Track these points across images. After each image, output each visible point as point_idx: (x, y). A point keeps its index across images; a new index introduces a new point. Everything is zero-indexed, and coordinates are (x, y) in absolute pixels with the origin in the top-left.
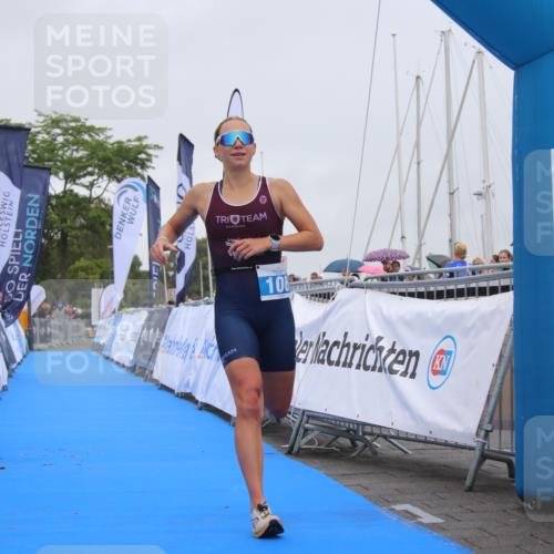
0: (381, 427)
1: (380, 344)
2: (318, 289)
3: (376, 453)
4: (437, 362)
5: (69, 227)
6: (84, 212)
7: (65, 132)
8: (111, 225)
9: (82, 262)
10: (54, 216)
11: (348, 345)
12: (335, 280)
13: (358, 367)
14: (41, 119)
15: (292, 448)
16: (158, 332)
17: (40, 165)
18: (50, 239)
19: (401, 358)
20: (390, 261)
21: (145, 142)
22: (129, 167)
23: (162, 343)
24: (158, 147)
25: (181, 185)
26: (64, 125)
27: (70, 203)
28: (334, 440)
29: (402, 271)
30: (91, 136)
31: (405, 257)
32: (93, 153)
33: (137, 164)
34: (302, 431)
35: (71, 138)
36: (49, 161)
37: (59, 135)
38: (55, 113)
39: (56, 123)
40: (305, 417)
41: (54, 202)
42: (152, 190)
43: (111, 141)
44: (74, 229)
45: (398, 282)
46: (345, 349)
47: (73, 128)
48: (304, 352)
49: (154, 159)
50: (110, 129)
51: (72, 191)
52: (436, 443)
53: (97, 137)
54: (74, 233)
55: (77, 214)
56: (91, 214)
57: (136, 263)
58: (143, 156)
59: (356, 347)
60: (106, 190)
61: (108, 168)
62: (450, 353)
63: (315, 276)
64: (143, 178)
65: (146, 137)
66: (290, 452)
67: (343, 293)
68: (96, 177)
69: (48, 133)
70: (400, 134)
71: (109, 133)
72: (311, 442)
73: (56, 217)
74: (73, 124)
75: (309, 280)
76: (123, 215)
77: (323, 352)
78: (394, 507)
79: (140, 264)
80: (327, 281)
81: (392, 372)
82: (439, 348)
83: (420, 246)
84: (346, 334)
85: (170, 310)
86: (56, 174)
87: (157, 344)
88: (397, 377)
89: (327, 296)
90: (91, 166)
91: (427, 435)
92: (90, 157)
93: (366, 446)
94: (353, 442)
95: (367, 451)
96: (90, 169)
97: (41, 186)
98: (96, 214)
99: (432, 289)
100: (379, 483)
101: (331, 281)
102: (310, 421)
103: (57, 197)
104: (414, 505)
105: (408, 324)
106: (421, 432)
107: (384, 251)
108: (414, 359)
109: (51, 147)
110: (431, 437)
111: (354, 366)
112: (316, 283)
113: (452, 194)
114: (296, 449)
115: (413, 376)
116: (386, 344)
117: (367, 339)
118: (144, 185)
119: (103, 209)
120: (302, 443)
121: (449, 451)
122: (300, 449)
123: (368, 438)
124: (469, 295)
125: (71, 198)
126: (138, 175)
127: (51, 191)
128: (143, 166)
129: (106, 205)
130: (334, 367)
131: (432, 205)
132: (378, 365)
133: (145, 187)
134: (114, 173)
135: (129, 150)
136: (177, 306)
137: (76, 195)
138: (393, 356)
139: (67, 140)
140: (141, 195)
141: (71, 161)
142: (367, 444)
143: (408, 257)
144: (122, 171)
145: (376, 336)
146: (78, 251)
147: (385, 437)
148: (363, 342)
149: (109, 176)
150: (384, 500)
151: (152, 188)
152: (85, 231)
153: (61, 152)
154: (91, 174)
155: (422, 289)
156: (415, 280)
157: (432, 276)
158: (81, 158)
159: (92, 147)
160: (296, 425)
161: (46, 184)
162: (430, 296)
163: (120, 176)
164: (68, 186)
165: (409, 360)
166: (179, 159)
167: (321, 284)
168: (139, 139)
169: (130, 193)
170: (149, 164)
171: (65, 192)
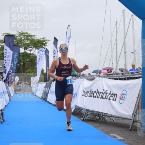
0: (107, 114)
1: (107, 92)
2: (90, 77)
3: (105, 121)
4: (122, 97)
5: (25, 61)
6: (29, 57)
7: (24, 36)
8: (36, 61)
9: (29, 70)
10: (21, 58)
11: (98, 92)
12: (95, 75)
13: (101, 98)
14: (18, 33)
15: (83, 119)
16: (48, 89)
17: (18, 45)
18: (20, 64)
19: (112, 96)
20: (109, 70)
21: (45, 39)
22: (41, 46)
23: (49, 91)
24: (48, 40)
25: (54, 50)
26: (24, 35)
27: (25, 55)
28: (95, 117)
29: (112, 73)
30: (31, 37)
31: (113, 69)
32: (31, 42)
33: (43, 45)
34: (86, 115)
35: (26, 38)
36: (20, 44)
37: (23, 37)
38: (22, 32)
39: (22, 34)
40: (87, 111)
41: (21, 55)
42: (47, 52)
43: (36, 39)
44: (27, 62)
45: (111, 76)
46: (98, 93)
47: (26, 35)
48: (87, 94)
49: (47, 43)
50: (36, 36)
51: (26, 52)
52: (121, 118)
53: (32, 38)
54: (26, 63)
55: (27, 58)
56: (31, 58)
57: (43, 71)
58: (44, 43)
59: (100, 93)
60: (35, 51)
61: (35, 46)
62: (125, 94)
63: (89, 74)
64: (44, 48)
65: (45, 38)
66: (83, 120)
67: (97, 79)
68: (32, 48)
69: (20, 37)
70: (112, 37)
71: (35, 37)
72: (89, 118)
73: (22, 59)
74: (26, 34)
75: (88, 75)
76: (39, 58)
77: (92, 94)
78: (110, 135)
79: (44, 71)
80: (93, 76)
81: (110, 99)
82: (122, 93)
83: (117, 66)
84: (98, 89)
85: (52, 83)
86: (22, 47)
87: (48, 92)
88: (111, 101)
89: (93, 79)
90: (31, 45)
91: (119, 116)
92: (31, 43)
93: (103, 119)
94: (100, 117)
95: (103, 120)
96: (31, 46)
97: (18, 51)
98: (32, 58)
99: (120, 77)
100: (107, 128)
101: (94, 75)
102: (88, 112)
103: (22, 53)
104: (116, 134)
105: (114, 87)
106: (118, 115)
107: (108, 68)
108: (115, 96)
109: (20, 40)
110: (120, 116)
111: (100, 98)
112: (90, 76)
113: (125, 52)
114: (85, 119)
115: (115, 100)
116: (108, 92)
117: (103, 91)
118: (45, 50)
119: (34, 57)
120: (86, 118)
121: (125, 120)
122: (86, 119)
123: (104, 116)
124: (130, 79)
125: (26, 54)
126: (43, 48)
127: (20, 52)
128: (45, 45)
129: (35, 55)
130: (94, 98)
131: (120, 56)
132: (106, 97)
133: (45, 51)
134: (37, 47)
135: (41, 41)
136: (53, 82)
137: (27, 53)
138: (110, 95)
139: (25, 39)
140: (44, 53)
141: (26, 44)
142: (103, 118)
143: (114, 69)
144: (39, 47)
145: (106, 90)
146: (27, 67)
147: (108, 116)
148: (102, 91)
149: (36, 48)
150: (108, 133)
151: (47, 51)
152: (29, 62)
153: (23, 42)
154: (31, 47)
155: (118, 78)
156: (116, 75)
157: (120, 74)
158: (28, 43)
159: (31, 40)
160: (85, 113)
161: (19, 50)
162: (120, 79)
163: (38, 48)
164: (25, 50)
165: (114, 96)
166: (54, 43)
167: (91, 76)
168: (43, 38)
169: (41, 52)
170: (46, 45)
171: (24, 52)
